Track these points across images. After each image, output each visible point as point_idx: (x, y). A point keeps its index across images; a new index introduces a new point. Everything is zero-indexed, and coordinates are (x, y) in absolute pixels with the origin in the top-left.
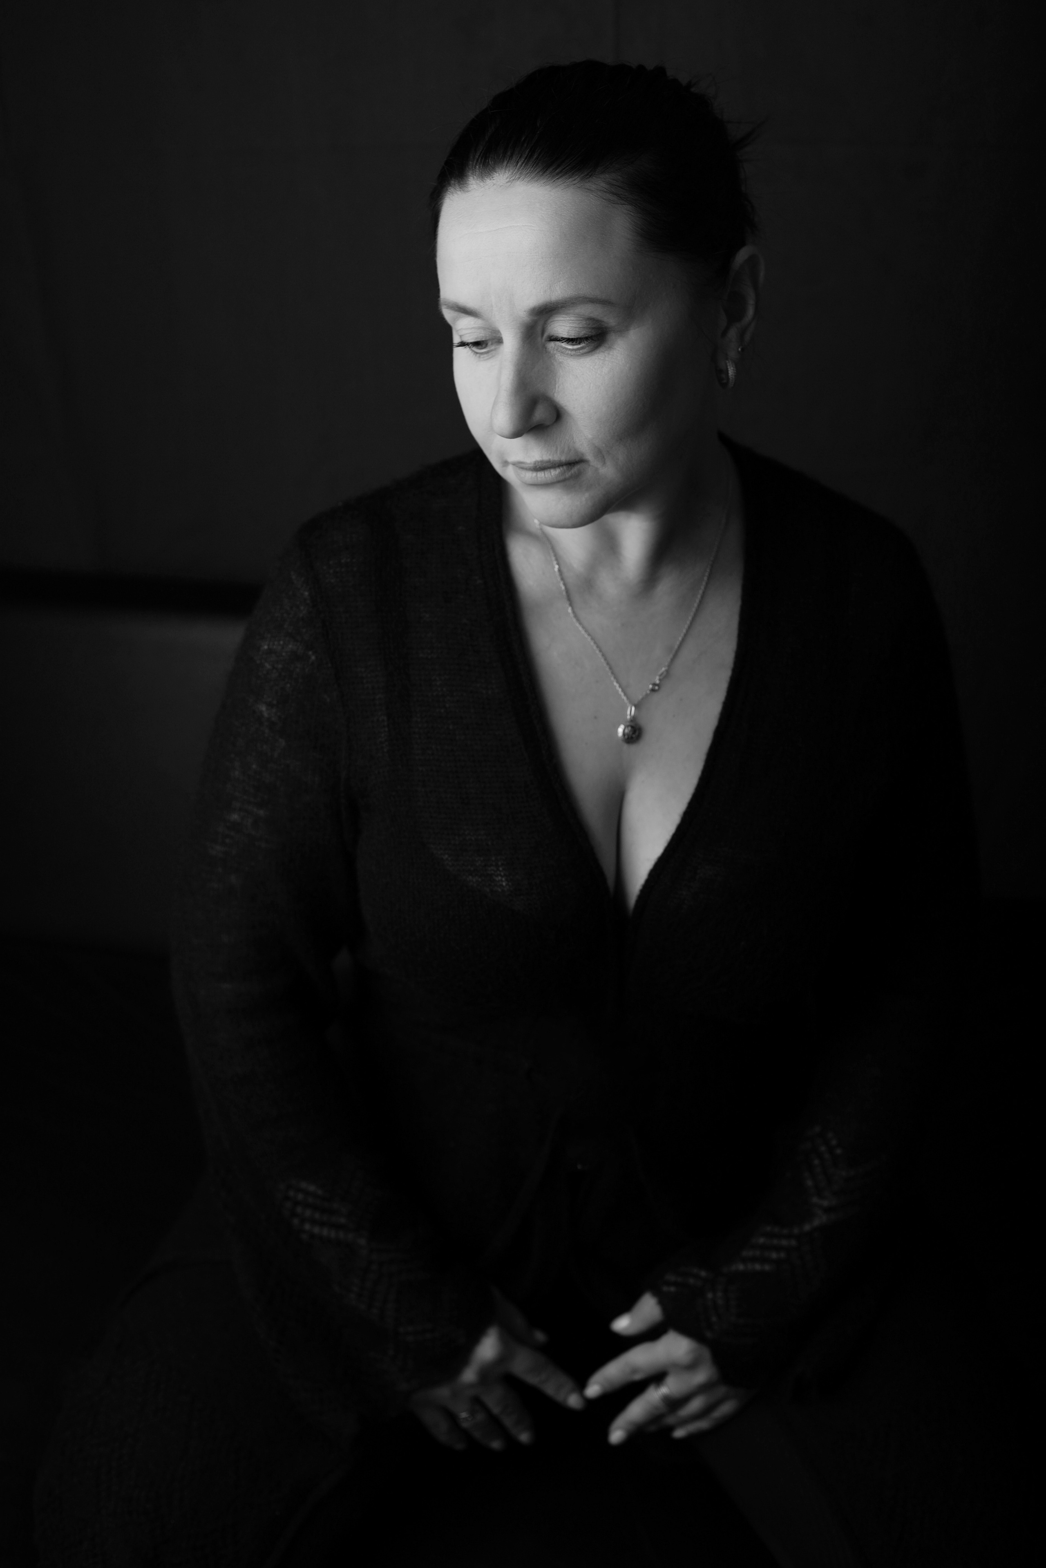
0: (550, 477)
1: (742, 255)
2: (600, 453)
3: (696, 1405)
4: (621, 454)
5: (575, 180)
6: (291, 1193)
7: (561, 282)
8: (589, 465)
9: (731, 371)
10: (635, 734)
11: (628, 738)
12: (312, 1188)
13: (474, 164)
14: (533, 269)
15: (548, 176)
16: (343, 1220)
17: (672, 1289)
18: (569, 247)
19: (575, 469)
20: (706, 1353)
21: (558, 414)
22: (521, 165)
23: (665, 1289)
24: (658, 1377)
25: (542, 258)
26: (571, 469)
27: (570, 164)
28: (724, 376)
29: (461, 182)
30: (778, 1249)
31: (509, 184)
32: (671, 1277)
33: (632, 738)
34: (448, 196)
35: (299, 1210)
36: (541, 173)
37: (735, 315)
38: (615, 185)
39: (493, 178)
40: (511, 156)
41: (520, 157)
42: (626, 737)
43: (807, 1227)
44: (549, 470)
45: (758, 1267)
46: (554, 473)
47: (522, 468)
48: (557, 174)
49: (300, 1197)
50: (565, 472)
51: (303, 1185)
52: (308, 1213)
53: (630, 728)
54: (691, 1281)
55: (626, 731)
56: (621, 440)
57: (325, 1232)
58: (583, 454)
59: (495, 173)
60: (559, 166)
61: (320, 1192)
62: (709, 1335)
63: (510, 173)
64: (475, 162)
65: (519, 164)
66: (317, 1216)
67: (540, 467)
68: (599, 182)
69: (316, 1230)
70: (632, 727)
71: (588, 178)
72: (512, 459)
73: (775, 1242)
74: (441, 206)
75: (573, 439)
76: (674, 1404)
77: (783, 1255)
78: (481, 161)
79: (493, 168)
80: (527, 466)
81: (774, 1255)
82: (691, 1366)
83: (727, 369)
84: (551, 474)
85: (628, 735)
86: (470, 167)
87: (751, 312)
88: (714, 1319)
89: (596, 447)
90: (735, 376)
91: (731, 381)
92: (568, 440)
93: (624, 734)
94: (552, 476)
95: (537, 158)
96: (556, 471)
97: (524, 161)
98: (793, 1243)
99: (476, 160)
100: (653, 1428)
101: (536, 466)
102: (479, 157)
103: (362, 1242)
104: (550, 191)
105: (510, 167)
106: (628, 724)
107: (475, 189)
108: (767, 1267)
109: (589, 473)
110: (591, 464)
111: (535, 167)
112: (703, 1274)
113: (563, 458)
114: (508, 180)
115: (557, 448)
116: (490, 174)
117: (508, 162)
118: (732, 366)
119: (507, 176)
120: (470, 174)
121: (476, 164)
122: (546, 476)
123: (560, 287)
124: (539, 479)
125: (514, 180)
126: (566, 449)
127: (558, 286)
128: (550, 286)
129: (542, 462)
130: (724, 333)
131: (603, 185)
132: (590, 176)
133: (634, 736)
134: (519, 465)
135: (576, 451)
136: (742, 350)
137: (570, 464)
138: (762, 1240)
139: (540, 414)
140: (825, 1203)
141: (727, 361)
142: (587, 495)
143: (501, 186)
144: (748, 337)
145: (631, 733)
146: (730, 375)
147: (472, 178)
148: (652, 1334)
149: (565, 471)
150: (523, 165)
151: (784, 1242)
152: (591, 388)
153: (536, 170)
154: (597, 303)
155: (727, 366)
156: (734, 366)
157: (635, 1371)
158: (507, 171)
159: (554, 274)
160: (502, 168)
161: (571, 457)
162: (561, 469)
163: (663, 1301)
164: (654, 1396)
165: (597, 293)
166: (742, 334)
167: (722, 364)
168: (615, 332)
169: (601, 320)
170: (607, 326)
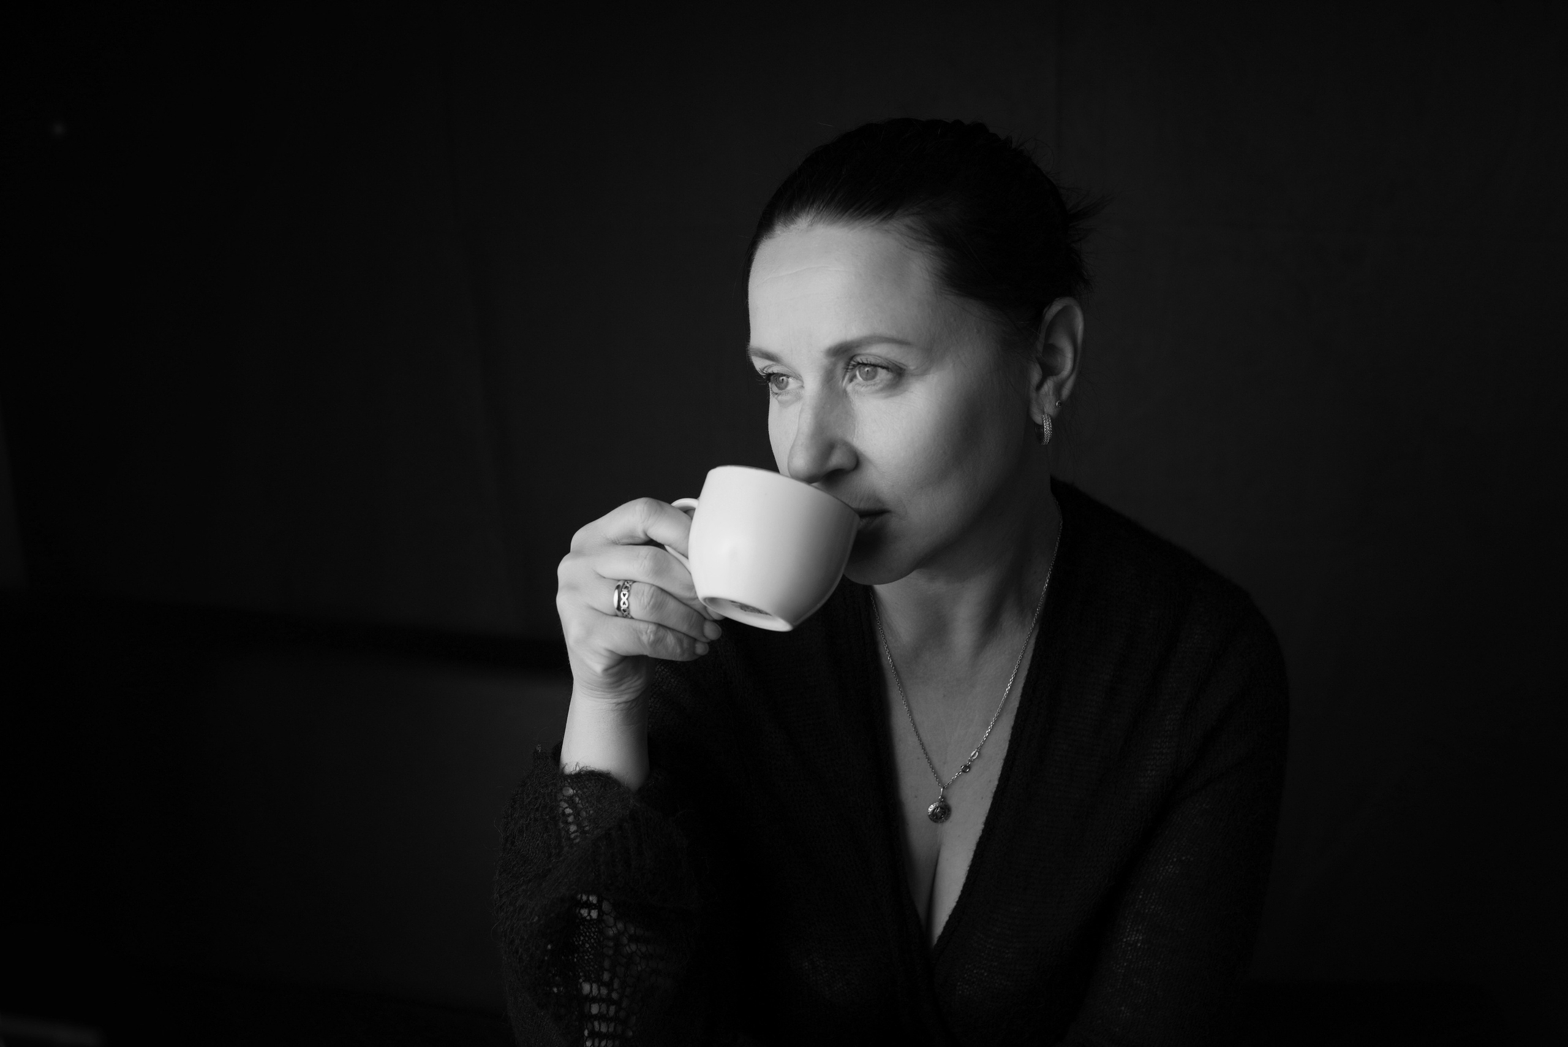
1: (1056, 308)
2: (901, 502)
4: (923, 503)
5: (873, 224)
7: (856, 322)
9: (1047, 427)
10: (944, 814)
11: (937, 818)
15: (848, 219)
18: (865, 287)
19: (878, 520)
21: (857, 460)
22: (823, 209)
25: (838, 298)
26: (874, 519)
27: (869, 207)
28: (1040, 431)
31: (810, 228)
33: (941, 818)
36: (841, 216)
37: (1048, 371)
38: (913, 229)
39: (795, 224)
40: (813, 203)
41: (822, 202)
42: (935, 817)
48: (856, 217)
53: (939, 808)
55: (936, 811)
58: (884, 503)
59: (798, 218)
60: (858, 210)
63: (812, 217)
65: (820, 209)
68: (899, 225)
70: (941, 807)
71: (886, 221)
75: (873, 486)
78: (785, 207)
79: (796, 213)
83: (1043, 423)
85: (937, 815)
86: (778, 214)
87: (1068, 365)
89: (896, 495)
90: (1051, 431)
91: (1047, 436)
92: (869, 487)
95: (838, 202)
97: (825, 205)
102: (784, 205)
104: (849, 233)
105: (812, 212)
106: (938, 803)
107: (778, 234)
111: (836, 211)
114: (810, 224)
116: (794, 220)
117: (810, 207)
118: (1049, 421)
119: (809, 221)
120: (777, 221)
123: (856, 327)
125: (815, 224)
127: (854, 325)
128: (848, 326)
130: (1039, 386)
131: (902, 228)
132: (890, 219)
133: (942, 816)
135: (877, 500)
136: (1060, 404)
137: (873, 514)
139: (837, 460)
141: (1043, 415)
143: (802, 230)
144: (1066, 392)
145: (940, 813)
146: (1045, 430)
147: (778, 225)
153: (836, 214)
154: (894, 344)
155: (1043, 420)
158: (809, 216)
160: (804, 213)
161: (871, 506)
165: (893, 333)
166: (1058, 388)
167: (1037, 418)
168: (912, 375)
169: (900, 363)
170: (905, 367)
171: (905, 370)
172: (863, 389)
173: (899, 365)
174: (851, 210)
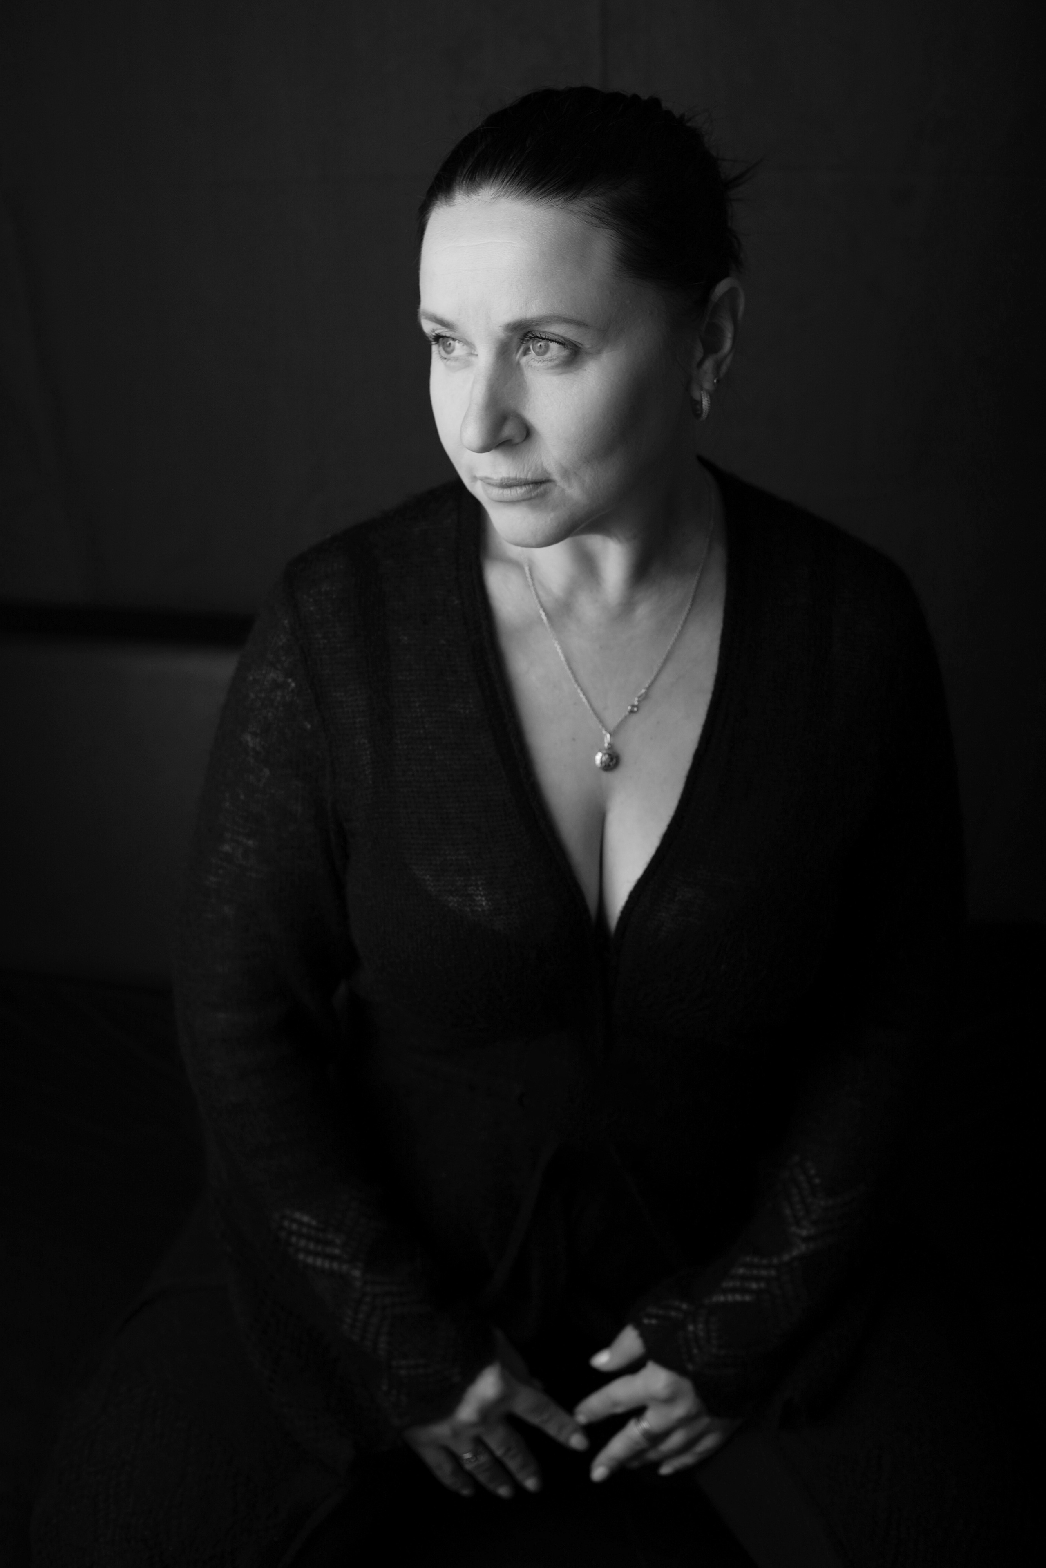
0: (516, 494)
1: (722, 288)
2: (566, 473)
3: (676, 1439)
4: (588, 476)
5: (557, 201)
6: (286, 1223)
7: (537, 300)
8: (556, 486)
9: (705, 402)
10: (613, 762)
11: (605, 766)
12: (306, 1219)
13: (461, 179)
14: (511, 285)
15: (532, 195)
16: (337, 1251)
17: (654, 1322)
18: (547, 267)
19: (541, 489)
20: (686, 1385)
21: (528, 432)
22: (507, 183)
23: (646, 1321)
24: (637, 1412)
25: (521, 275)
26: (538, 488)
27: (555, 185)
28: (698, 407)
29: (448, 196)
30: (758, 1279)
31: (493, 200)
32: (653, 1310)
33: (609, 765)
34: (434, 209)
35: (294, 1239)
36: (526, 192)
37: (712, 347)
38: (598, 209)
39: (478, 193)
40: (497, 175)
41: (507, 175)
42: (604, 764)
43: (786, 1258)
44: (515, 487)
45: (738, 1297)
46: (519, 491)
47: (489, 484)
48: (541, 194)
49: (295, 1227)
50: (531, 491)
51: (297, 1215)
52: (303, 1243)
53: (607, 756)
54: (673, 1314)
55: (604, 759)
56: (588, 461)
57: (319, 1262)
58: (550, 474)
59: (481, 190)
60: (543, 186)
61: (314, 1223)
62: (690, 1367)
63: (495, 190)
64: (462, 177)
65: (505, 182)
66: (312, 1246)
67: (507, 484)
68: (583, 204)
69: (310, 1260)
70: (609, 755)
71: (571, 199)
72: (480, 474)
73: (755, 1272)
74: (428, 219)
75: (541, 458)
76: (655, 1438)
77: (763, 1285)
78: (468, 176)
79: (479, 184)
80: (494, 481)
81: (754, 1286)
82: (670, 1400)
83: (701, 399)
84: (517, 492)
85: (605, 762)
86: (457, 182)
87: (728, 345)
88: (695, 1351)
89: (563, 467)
90: (709, 407)
91: (704, 411)
92: (536, 459)
93: (602, 762)
94: (517, 494)
95: (523, 177)
96: (522, 489)
97: (510, 179)
98: (773, 1273)
99: (463, 175)
100: (635, 1464)
101: (502, 483)
102: (467, 173)
103: (357, 1273)
104: (533, 210)
105: (496, 184)
106: (605, 752)
107: (460, 203)
108: (747, 1298)
109: (555, 494)
110: (558, 484)
111: (520, 185)
112: (684, 1306)
113: (530, 476)
114: (493, 196)
115: (524, 465)
116: (476, 191)
117: (494, 179)
118: (707, 397)
119: (492, 193)
120: (456, 188)
121: (463, 179)
122: (512, 493)
123: (536, 305)
124: (505, 496)
125: (498, 197)
126: (533, 468)
127: (534, 304)
128: (526, 304)
129: (508, 479)
130: (700, 364)
131: (586, 207)
132: (574, 198)
133: (611, 764)
134: (487, 481)
135: (545, 471)
136: (718, 381)
137: (537, 483)
138: (741, 1271)
139: (509, 430)
140: (804, 1233)
141: (702, 392)
142: (552, 515)
143: (485, 202)
144: (724, 369)
145: (609, 761)
146: (703, 405)
147: (458, 193)
148: (633, 1367)
149: (531, 489)
150: (509, 183)
151: (764, 1273)
152: (561, 408)
153: (521, 189)
154: (572, 324)
155: (701, 397)
156: (708, 397)
157: (615, 1404)
158: (492, 188)
159: (531, 291)
160: (488, 184)
161: (539, 476)
162: (527, 487)
163: (645, 1334)
164: (634, 1431)
165: (572, 314)
166: (718, 366)
167: (696, 394)
168: (587, 353)
169: (575, 341)
170: (580, 346)
171: (580, 348)
172: (535, 364)
173: (574, 343)
174: (536, 188)
